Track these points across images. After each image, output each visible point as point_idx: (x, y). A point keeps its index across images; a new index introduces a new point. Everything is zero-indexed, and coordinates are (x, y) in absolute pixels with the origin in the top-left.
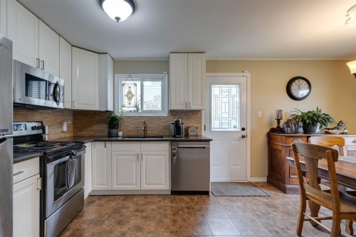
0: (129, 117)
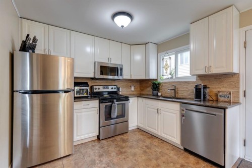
0: (166, 83)
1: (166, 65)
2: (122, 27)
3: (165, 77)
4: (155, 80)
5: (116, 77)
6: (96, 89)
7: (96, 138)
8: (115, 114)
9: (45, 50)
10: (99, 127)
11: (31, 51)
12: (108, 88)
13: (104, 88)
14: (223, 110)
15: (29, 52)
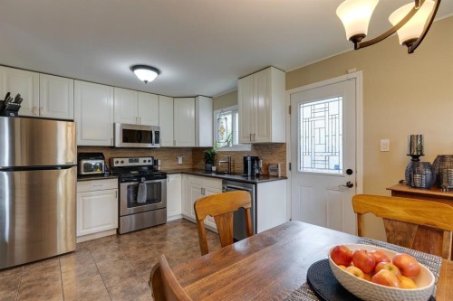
1: (222, 128)
2: (146, 82)
3: (222, 145)
4: (210, 148)
5: (149, 145)
6: (117, 162)
7: (115, 232)
8: (143, 197)
9: (34, 109)
10: (119, 216)
11: (12, 114)
12: (137, 161)
13: (130, 161)
14: (254, 186)
15: (9, 116)
